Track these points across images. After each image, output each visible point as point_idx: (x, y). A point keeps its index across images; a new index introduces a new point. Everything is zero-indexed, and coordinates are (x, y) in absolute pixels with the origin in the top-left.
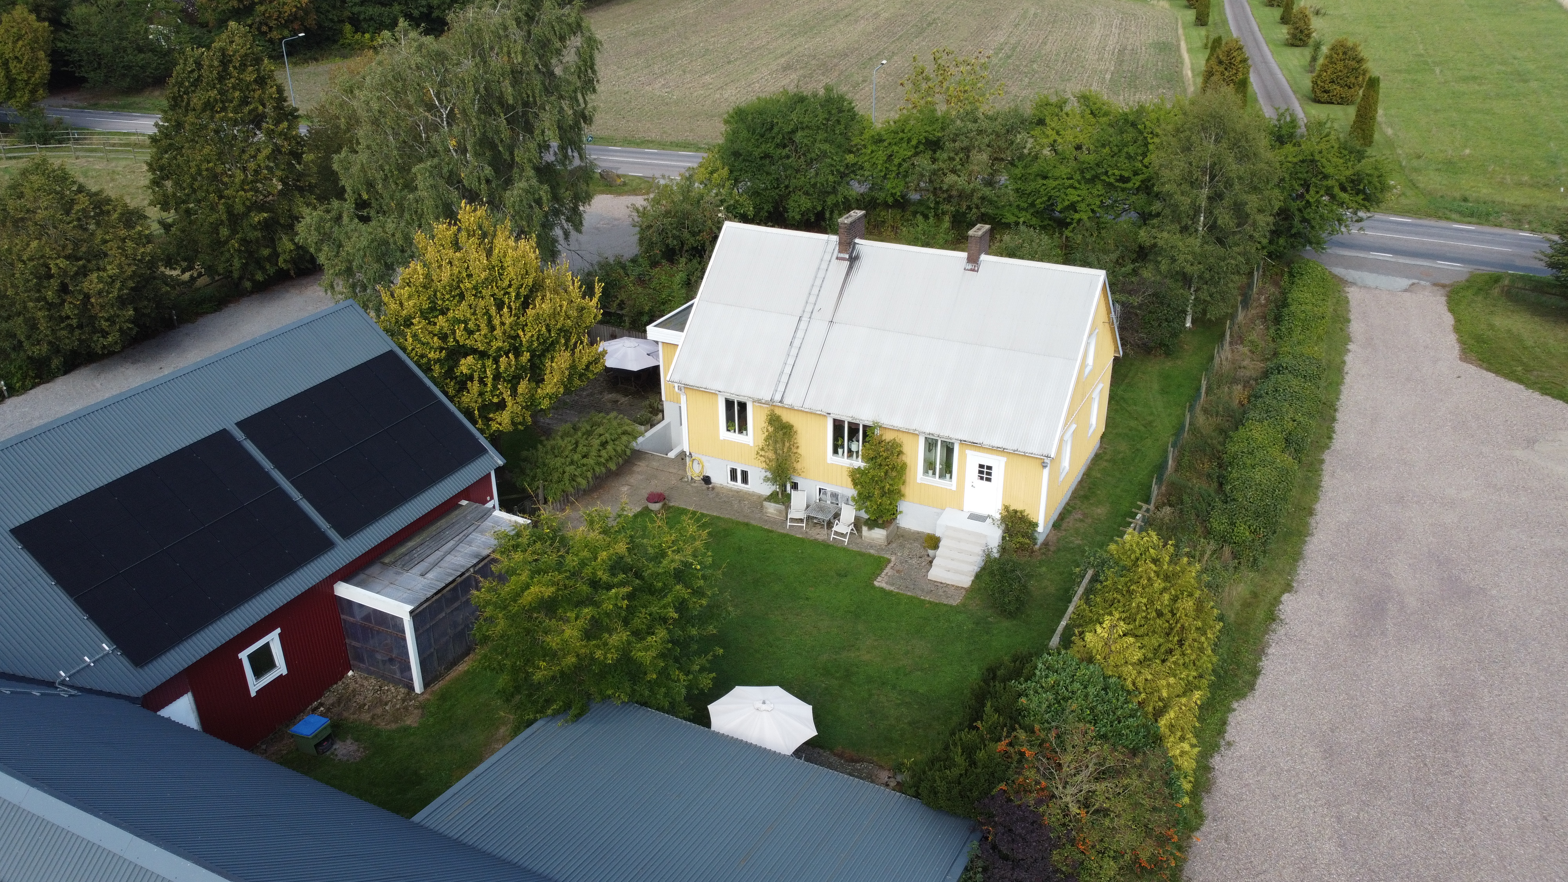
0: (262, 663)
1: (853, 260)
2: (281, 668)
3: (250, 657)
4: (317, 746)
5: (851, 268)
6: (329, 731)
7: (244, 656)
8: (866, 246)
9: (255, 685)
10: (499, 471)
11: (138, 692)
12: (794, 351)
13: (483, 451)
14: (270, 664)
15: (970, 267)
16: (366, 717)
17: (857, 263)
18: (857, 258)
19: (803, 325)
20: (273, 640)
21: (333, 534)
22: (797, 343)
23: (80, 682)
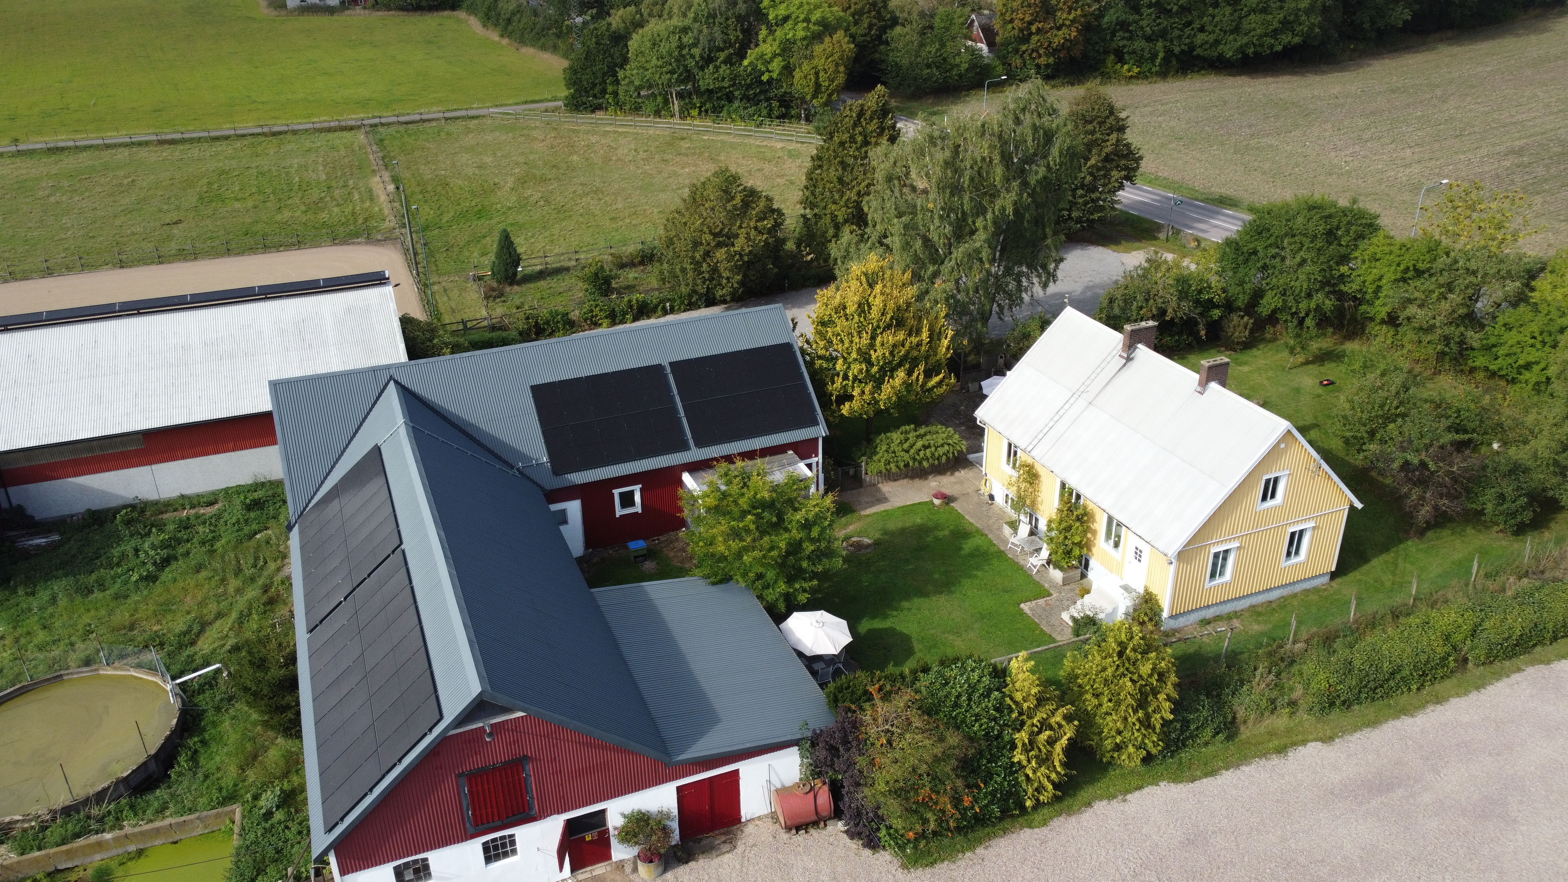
0: (627, 499)
1: (1129, 359)
2: (638, 508)
3: (621, 494)
4: (635, 557)
5: (1125, 365)
6: (645, 552)
7: (616, 492)
8: (1143, 352)
9: (619, 512)
10: (825, 439)
11: (548, 487)
12: (1057, 417)
13: (816, 423)
14: (632, 504)
15: (1199, 389)
16: (671, 554)
17: (1130, 363)
18: (1132, 359)
19: (1073, 399)
20: (637, 490)
21: (691, 442)
22: (1061, 413)
23: (526, 472)
